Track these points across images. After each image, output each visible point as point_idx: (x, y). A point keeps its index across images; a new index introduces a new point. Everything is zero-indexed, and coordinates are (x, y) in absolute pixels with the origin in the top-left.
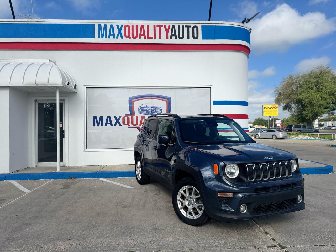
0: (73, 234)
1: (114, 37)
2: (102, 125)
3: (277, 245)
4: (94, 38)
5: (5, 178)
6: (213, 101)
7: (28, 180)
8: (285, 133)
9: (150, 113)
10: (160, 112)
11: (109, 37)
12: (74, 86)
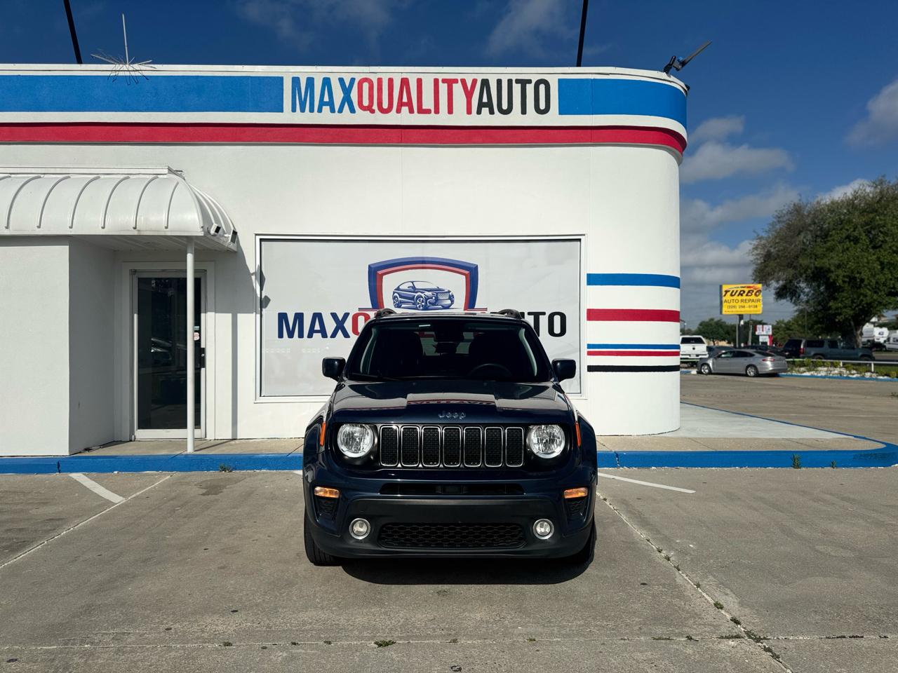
0: (241, 599)
1: (333, 110)
2: (301, 335)
3: (744, 634)
4: (282, 111)
5: (58, 468)
6: (588, 274)
7: (116, 472)
8: (780, 360)
9: (422, 306)
10: (449, 302)
11: (320, 110)
12: (230, 236)
